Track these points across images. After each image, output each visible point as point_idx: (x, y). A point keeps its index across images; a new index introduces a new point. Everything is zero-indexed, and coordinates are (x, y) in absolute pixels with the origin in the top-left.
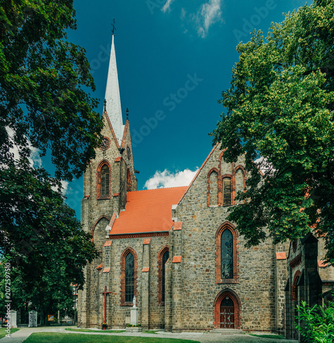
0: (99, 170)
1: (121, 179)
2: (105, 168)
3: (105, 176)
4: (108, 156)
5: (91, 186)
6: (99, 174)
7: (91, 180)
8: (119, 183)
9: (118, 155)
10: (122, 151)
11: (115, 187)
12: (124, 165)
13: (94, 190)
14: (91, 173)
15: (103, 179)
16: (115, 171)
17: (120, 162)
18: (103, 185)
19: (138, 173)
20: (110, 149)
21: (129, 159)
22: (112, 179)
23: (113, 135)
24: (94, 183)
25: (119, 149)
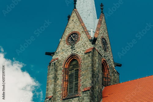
0: (66, 66)
1: (93, 71)
2: (74, 63)
3: (73, 71)
4: (78, 50)
5: (55, 85)
6: (66, 71)
7: (56, 78)
8: (90, 75)
9: (90, 46)
10: (94, 41)
11: (85, 81)
12: (97, 55)
13: (59, 89)
14: (56, 71)
15: (71, 76)
16: (85, 63)
17: (91, 53)
18: (71, 82)
19: (120, 65)
20: (80, 42)
21: (105, 50)
22: (82, 73)
23: (84, 28)
24: (60, 82)
25: (91, 41)
